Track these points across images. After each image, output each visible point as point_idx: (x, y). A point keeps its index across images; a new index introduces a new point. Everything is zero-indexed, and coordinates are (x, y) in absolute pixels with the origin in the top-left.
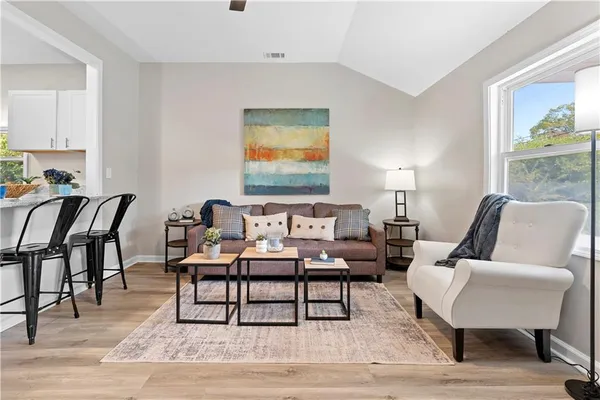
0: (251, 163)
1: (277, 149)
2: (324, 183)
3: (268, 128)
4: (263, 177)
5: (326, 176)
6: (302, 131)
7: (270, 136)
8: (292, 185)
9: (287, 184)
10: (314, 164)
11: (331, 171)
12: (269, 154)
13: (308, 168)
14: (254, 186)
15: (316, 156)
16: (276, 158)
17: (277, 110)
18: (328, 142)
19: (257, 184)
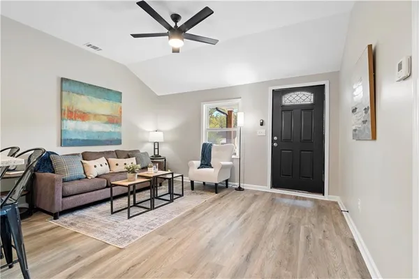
0: (69, 121)
1: (89, 113)
2: (119, 138)
3: (83, 97)
4: (79, 133)
5: (120, 134)
6: (106, 103)
7: (84, 103)
8: (100, 139)
9: (96, 138)
10: (113, 126)
11: (123, 131)
12: (83, 116)
13: (109, 128)
14: (71, 140)
15: (114, 120)
16: (89, 119)
17: (90, 85)
18: (121, 112)
19: (73, 138)
